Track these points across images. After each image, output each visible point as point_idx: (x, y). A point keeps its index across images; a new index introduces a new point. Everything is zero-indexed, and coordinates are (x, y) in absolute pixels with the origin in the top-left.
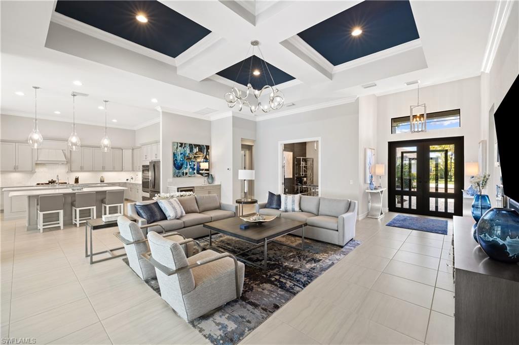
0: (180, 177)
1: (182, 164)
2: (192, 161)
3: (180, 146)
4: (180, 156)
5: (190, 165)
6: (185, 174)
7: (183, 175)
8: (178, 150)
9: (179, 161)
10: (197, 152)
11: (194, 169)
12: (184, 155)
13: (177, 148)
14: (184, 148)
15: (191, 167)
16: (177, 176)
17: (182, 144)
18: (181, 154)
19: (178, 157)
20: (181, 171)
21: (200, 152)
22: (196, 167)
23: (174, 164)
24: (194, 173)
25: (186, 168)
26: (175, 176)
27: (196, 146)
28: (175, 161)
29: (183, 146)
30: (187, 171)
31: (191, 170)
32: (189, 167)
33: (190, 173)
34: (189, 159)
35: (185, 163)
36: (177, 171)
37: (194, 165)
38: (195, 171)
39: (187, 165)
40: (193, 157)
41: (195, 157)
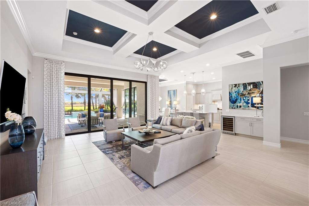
0: (235, 108)
1: (236, 100)
2: (246, 97)
3: (234, 87)
4: (234, 94)
5: (244, 100)
6: (239, 107)
7: (238, 107)
8: (233, 90)
9: (233, 98)
10: (251, 89)
11: (248, 103)
12: (238, 93)
13: (232, 88)
14: (238, 87)
15: (244, 102)
16: (232, 108)
17: (236, 85)
18: (235, 92)
19: (233, 95)
20: (236, 105)
21: (255, 89)
22: (250, 101)
23: (230, 100)
24: (248, 107)
25: (240, 102)
26: (231, 108)
27: (250, 84)
28: (231, 97)
29: (237, 86)
30: (241, 104)
31: (245, 104)
32: (242, 101)
33: (244, 106)
34: (243, 95)
35: (239, 99)
36: (232, 104)
37: (248, 100)
38: (250, 105)
39: (241, 100)
40: (247, 94)
41: (249, 93)
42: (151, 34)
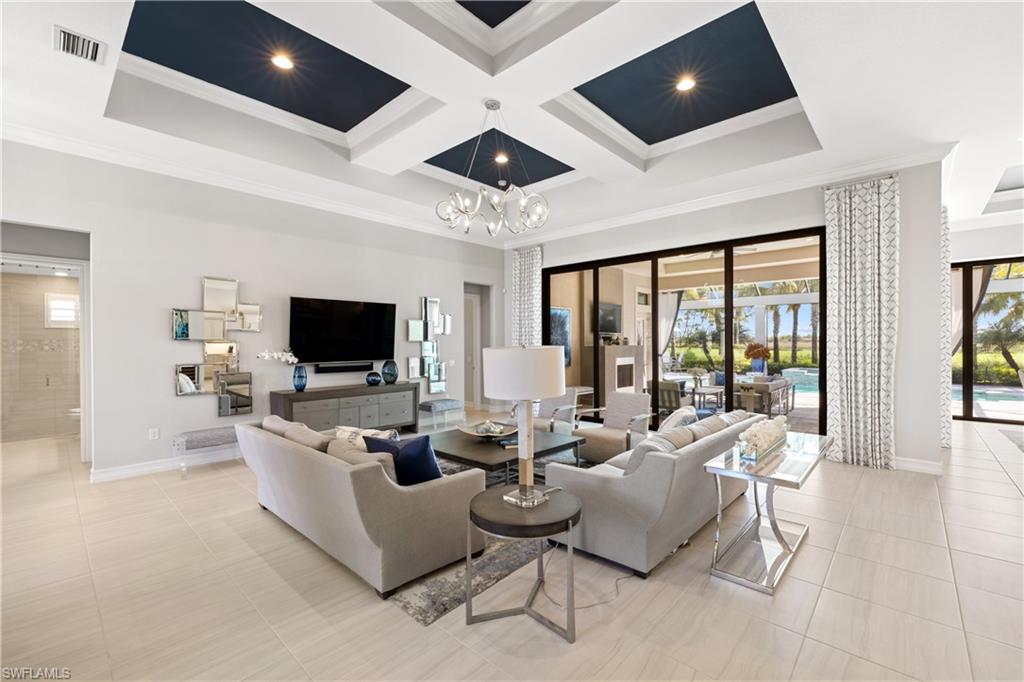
42: (492, 105)
